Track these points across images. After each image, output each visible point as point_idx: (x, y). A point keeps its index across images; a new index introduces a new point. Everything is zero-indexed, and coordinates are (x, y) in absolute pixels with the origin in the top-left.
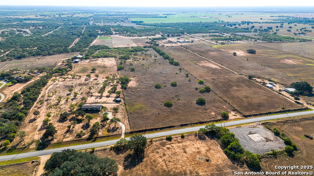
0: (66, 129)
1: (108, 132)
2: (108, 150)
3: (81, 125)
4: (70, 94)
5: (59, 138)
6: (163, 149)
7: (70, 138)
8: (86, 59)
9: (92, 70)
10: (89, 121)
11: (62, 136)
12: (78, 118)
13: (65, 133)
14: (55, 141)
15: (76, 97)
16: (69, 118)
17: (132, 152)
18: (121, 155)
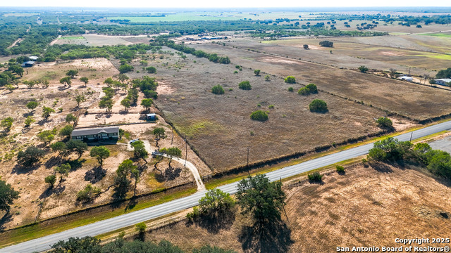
0: (43, 186)
1: (160, 181)
2: (182, 225)
3: (82, 172)
4: (31, 114)
5: (26, 212)
6: (319, 203)
7: (60, 208)
8: (47, 61)
9: (69, 74)
10: (101, 163)
11: (35, 205)
12: (67, 158)
13: (41, 197)
14: (17, 221)
15: (50, 118)
16: (43, 161)
17: (249, 221)
18: (223, 232)
